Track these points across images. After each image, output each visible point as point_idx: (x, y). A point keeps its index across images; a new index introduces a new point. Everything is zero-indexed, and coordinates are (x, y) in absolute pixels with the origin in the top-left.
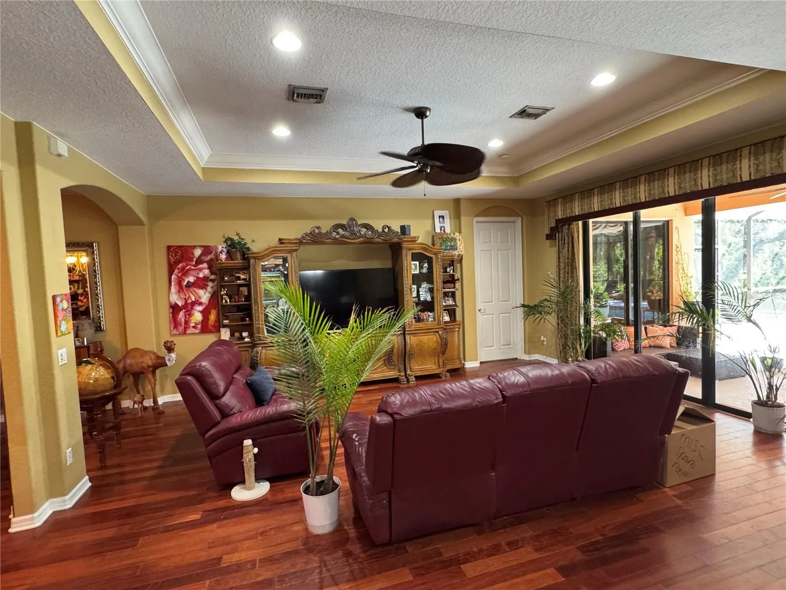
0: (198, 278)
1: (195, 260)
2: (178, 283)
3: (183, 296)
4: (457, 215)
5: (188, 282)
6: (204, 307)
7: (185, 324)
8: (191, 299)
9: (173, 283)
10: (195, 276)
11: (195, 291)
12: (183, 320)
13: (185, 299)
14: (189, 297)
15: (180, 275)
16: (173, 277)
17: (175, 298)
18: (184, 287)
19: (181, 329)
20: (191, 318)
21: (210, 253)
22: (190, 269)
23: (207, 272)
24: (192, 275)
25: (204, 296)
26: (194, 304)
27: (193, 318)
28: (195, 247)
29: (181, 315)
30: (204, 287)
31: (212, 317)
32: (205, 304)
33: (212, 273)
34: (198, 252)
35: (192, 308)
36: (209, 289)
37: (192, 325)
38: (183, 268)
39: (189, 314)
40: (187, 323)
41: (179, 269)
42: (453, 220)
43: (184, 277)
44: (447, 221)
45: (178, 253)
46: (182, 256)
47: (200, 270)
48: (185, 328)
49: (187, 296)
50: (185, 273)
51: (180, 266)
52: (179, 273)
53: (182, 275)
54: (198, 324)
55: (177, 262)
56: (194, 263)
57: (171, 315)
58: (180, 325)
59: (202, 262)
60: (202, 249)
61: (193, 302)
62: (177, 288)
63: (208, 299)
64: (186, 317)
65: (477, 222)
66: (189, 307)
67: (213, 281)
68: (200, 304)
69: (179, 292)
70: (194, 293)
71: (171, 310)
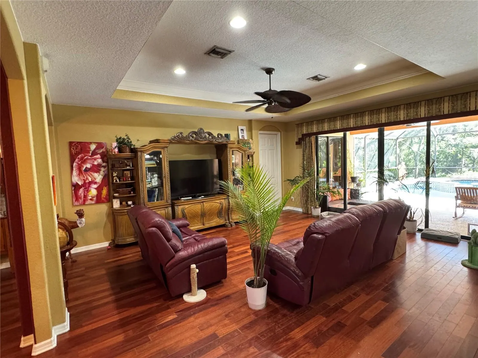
0: (93, 165)
1: (91, 152)
2: (78, 168)
3: (82, 178)
4: (250, 130)
5: (86, 168)
6: (98, 185)
7: (84, 198)
8: (88, 180)
9: (74, 169)
10: (91, 164)
11: (91, 174)
12: (83, 195)
13: (84, 180)
14: (87, 179)
15: (79, 163)
16: (75, 164)
17: (76, 179)
18: (83, 172)
19: (81, 201)
20: (88, 194)
21: (103, 148)
22: (87, 159)
23: (100, 161)
24: (89, 163)
25: (98, 177)
26: (90, 183)
27: (90, 193)
28: (91, 143)
29: (81, 191)
30: (98, 171)
31: (104, 192)
32: (99, 183)
33: (104, 162)
34: (93, 147)
35: (89, 186)
36: (102, 172)
37: (90, 198)
38: (82, 158)
39: (87, 190)
40: (85, 197)
41: (79, 158)
42: (248, 132)
43: (83, 165)
44: (245, 132)
45: (78, 147)
46: (81, 149)
47: (95, 159)
48: (84, 201)
49: (86, 177)
50: (84, 161)
51: (80, 156)
52: (79, 161)
53: (81, 163)
54: (94, 197)
55: (77, 154)
56: (90, 154)
57: (73, 192)
58: (80, 198)
59: (97, 154)
60: (97, 144)
61: (90, 182)
62: (78, 172)
63: (101, 179)
64: (84, 193)
65: (260, 134)
66: (87, 186)
67: (104, 167)
68: (96, 183)
69: (79, 175)
70: (91, 176)
71: (73, 188)
